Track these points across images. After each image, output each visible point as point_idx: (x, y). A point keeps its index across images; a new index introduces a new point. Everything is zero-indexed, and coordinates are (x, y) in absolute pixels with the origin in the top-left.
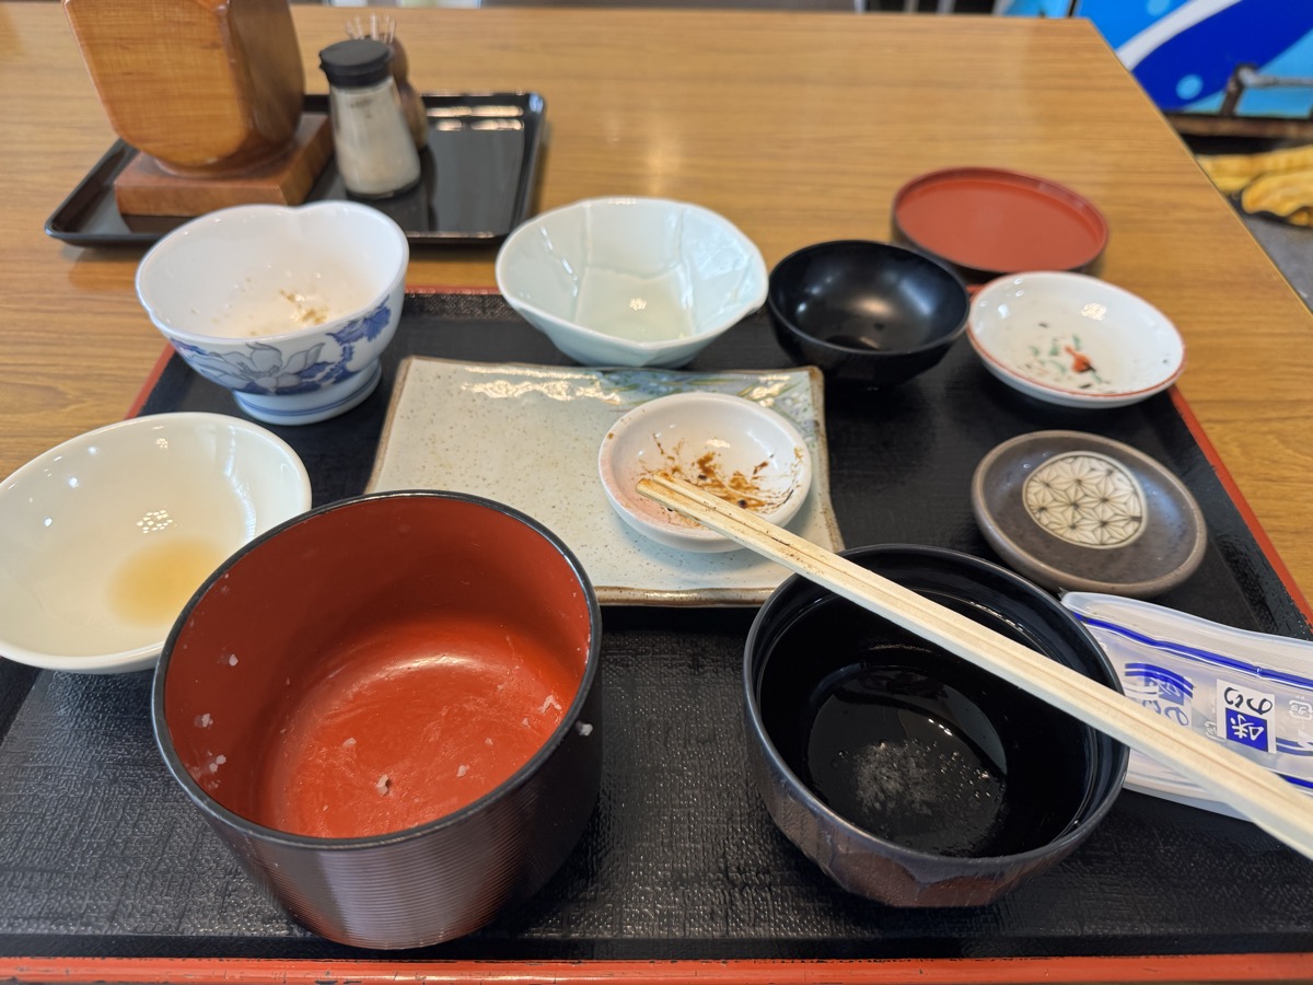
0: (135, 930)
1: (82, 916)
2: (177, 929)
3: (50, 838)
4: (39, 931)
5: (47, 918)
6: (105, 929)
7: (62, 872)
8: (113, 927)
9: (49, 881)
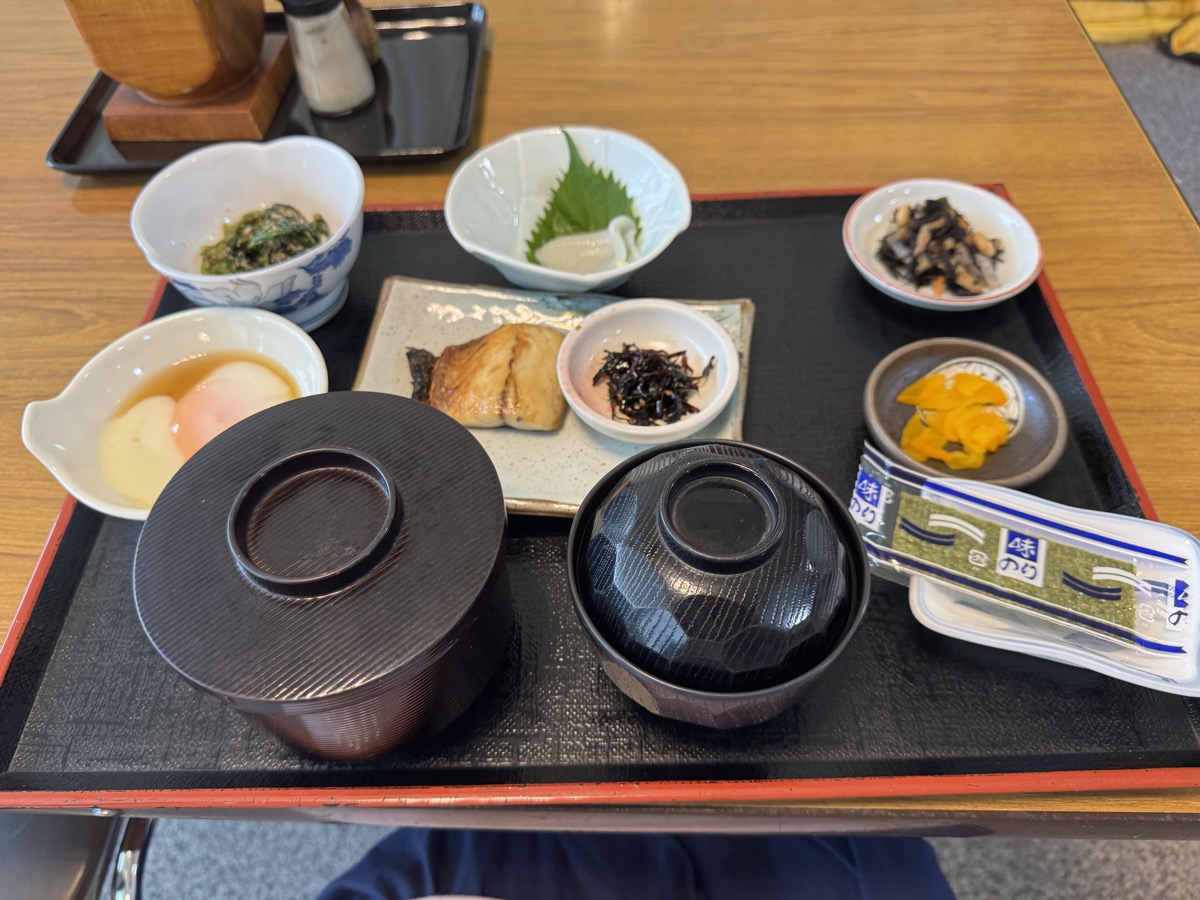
0: (183, 767)
1: (141, 757)
2: (215, 765)
3: (110, 697)
4: (110, 770)
5: (115, 760)
6: (159, 766)
7: (122, 724)
8: (165, 765)
9: (113, 730)
